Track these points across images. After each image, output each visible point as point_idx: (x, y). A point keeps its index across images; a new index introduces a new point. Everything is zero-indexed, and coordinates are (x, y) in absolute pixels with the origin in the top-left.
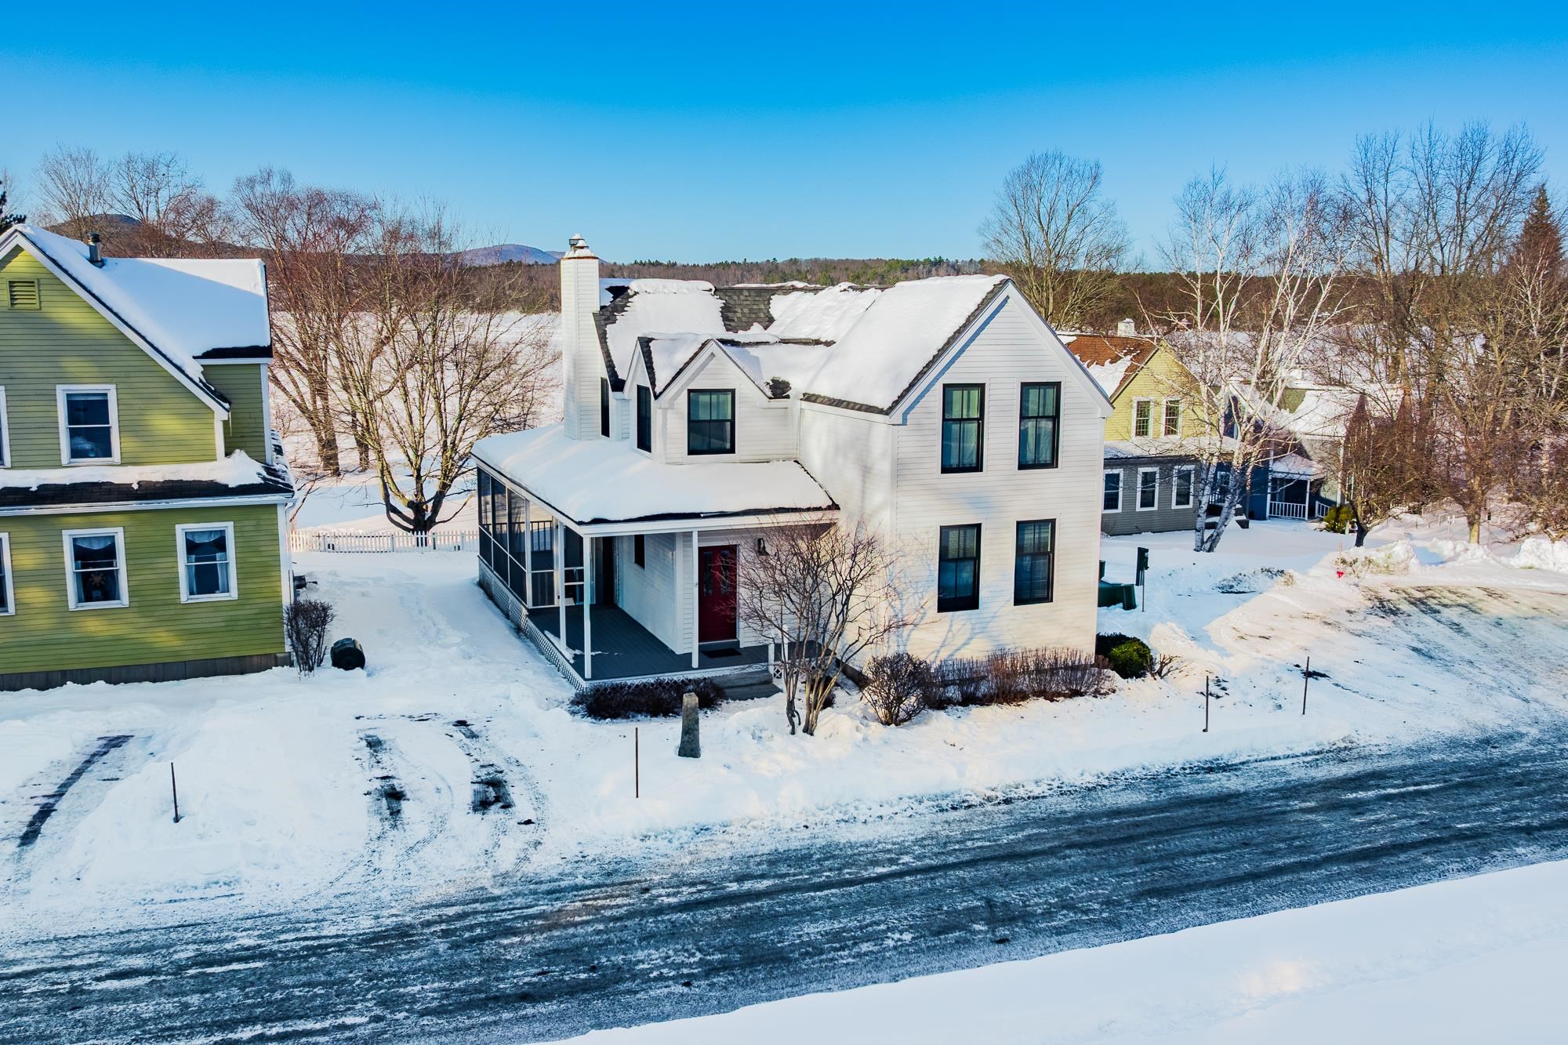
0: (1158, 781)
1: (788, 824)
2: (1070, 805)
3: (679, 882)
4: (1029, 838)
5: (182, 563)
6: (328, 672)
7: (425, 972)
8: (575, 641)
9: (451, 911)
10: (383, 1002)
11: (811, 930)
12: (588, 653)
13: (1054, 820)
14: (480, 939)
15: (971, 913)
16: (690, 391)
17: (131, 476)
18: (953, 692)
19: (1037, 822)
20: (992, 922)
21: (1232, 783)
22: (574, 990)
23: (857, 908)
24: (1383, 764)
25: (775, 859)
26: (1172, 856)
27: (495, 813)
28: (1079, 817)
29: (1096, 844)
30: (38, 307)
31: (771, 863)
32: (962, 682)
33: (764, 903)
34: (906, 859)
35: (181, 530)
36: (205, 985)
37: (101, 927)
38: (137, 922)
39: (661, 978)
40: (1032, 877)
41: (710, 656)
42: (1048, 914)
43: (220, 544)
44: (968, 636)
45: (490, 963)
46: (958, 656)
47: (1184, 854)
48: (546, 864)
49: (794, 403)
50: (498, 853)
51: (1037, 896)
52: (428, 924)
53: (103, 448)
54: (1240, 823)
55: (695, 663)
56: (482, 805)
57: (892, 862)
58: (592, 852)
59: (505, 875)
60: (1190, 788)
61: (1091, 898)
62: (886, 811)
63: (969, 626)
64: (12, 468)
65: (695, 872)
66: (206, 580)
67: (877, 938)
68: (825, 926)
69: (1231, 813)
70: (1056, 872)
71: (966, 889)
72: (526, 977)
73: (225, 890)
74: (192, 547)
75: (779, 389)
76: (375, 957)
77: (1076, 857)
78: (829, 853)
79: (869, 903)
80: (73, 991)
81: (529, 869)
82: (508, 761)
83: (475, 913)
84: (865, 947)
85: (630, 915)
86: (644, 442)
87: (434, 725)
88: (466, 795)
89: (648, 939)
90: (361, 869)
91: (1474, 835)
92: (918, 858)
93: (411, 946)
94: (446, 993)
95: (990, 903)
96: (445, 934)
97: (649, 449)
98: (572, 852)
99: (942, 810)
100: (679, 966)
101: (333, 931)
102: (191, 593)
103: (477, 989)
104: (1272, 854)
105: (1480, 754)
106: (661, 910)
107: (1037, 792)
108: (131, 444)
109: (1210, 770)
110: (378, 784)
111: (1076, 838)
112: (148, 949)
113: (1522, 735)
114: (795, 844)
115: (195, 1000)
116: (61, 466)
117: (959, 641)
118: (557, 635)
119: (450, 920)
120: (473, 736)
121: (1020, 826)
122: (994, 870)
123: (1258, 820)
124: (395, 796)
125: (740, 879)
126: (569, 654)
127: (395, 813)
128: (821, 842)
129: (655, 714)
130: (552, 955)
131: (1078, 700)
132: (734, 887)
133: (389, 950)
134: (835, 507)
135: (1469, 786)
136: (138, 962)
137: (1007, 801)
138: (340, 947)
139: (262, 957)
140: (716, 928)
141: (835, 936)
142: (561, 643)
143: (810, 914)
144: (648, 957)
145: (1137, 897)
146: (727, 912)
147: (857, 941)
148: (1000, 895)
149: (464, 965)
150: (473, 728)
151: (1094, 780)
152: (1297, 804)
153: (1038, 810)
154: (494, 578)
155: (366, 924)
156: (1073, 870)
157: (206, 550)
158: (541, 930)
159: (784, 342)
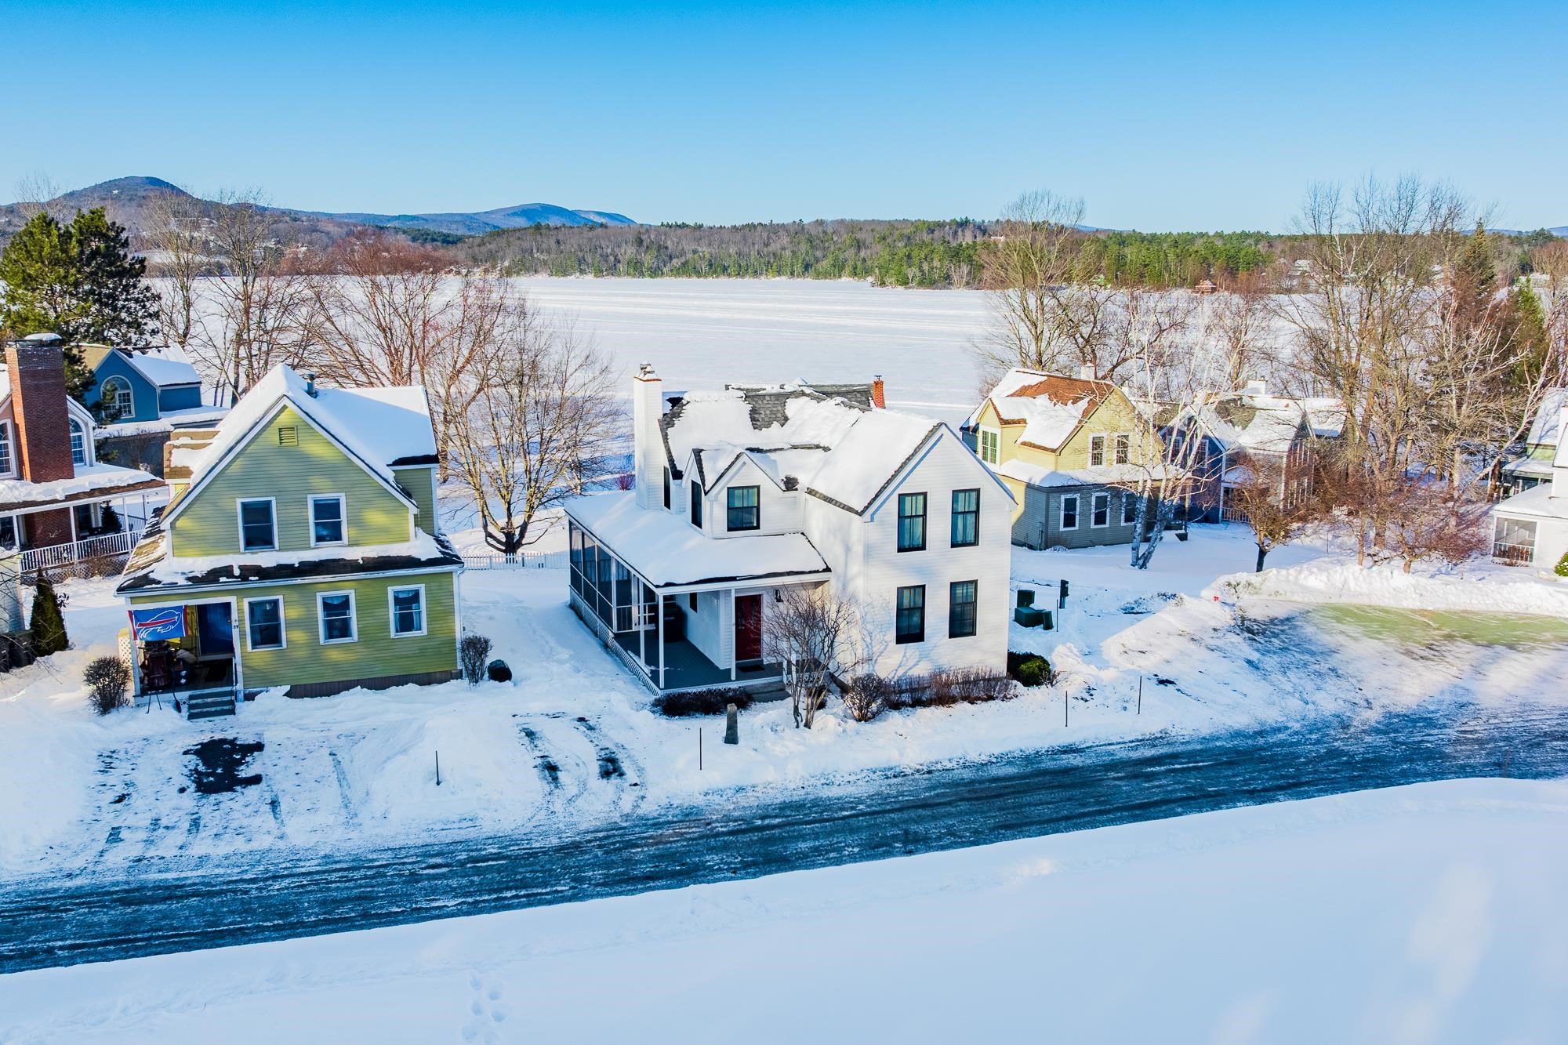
0: (1028, 759)
1: (792, 786)
2: (967, 775)
3: (727, 819)
4: (937, 795)
5: (392, 612)
6: (488, 685)
7: (593, 866)
8: (652, 660)
9: (601, 835)
10: (574, 880)
11: (803, 846)
12: (662, 669)
13: (955, 784)
14: (619, 849)
15: (895, 838)
16: (728, 488)
17: (356, 554)
18: (906, 697)
19: (944, 785)
20: (905, 842)
21: (1076, 760)
22: (673, 875)
23: (829, 834)
24: (1181, 748)
25: (784, 807)
26: (1022, 806)
27: (614, 780)
28: (972, 782)
29: (977, 799)
30: (296, 444)
31: (781, 809)
32: (912, 690)
33: (777, 831)
34: (861, 807)
35: (391, 590)
36: (478, 872)
37: (411, 843)
38: (430, 841)
39: (720, 869)
40: (934, 818)
41: (744, 671)
42: (939, 838)
43: (415, 597)
44: (917, 660)
45: (627, 862)
46: (910, 673)
47: (1029, 805)
48: (649, 809)
49: (800, 494)
50: (621, 803)
51: (933, 829)
52: (589, 841)
53: (337, 537)
54: (1072, 786)
55: (733, 677)
56: (606, 774)
57: (852, 808)
58: (676, 803)
59: (627, 815)
60: (1048, 764)
61: (966, 830)
62: (852, 778)
63: (917, 653)
64: (280, 550)
65: (736, 814)
66: (406, 623)
67: (839, 850)
68: (810, 844)
69: (1067, 780)
70: (949, 815)
71: (894, 824)
72: (648, 868)
73: (470, 824)
74: (397, 601)
75: (790, 484)
76: (565, 858)
77: (964, 806)
78: (816, 803)
79: (837, 831)
80: (412, 874)
81: (640, 812)
82: (617, 745)
83: (614, 836)
84: (832, 855)
85: (701, 837)
86: (697, 520)
87: (565, 720)
88: (595, 768)
89: (711, 850)
90: (544, 812)
91: (1217, 794)
92: (868, 806)
93: (583, 853)
94: (607, 876)
95: (906, 832)
96: (600, 846)
97: (700, 525)
98: (664, 802)
99: (887, 778)
100: (729, 863)
101: (537, 845)
102: (397, 631)
103: (622, 874)
104: (1084, 805)
105: (1250, 742)
106: (718, 834)
107: (949, 766)
108: (354, 532)
109: (1065, 752)
110: (540, 761)
111: (967, 795)
112: (439, 854)
113: (1287, 728)
114: (795, 798)
115: (476, 878)
116: (310, 548)
117: (911, 663)
118: (638, 654)
119: (600, 839)
120: (591, 728)
121: (934, 788)
122: (912, 814)
123: (1083, 785)
124: (552, 768)
125: (763, 818)
126: (647, 669)
127: (555, 779)
128: (811, 797)
129: (707, 713)
130: (660, 857)
131: (991, 703)
132: (759, 822)
133: (571, 855)
134: (828, 570)
135: (1230, 764)
136: (439, 860)
137: (929, 772)
138: (544, 853)
139: (504, 858)
140: (749, 845)
141: (816, 849)
142: (641, 662)
143: (803, 837)
144: (712, 859)
145: (992, 830)
146: (755, 836)
147: (827, 852)
148: (913, 827)
149: (613, 862)
150: (591, 723)
151: (987, 759)
152: (1112, 774)
153: (947, 778)
154: (584, 606)
155: (555, 841)
156: (960, 813)
157: (406, 603)
158: (652, 845)
159: (794, 447)
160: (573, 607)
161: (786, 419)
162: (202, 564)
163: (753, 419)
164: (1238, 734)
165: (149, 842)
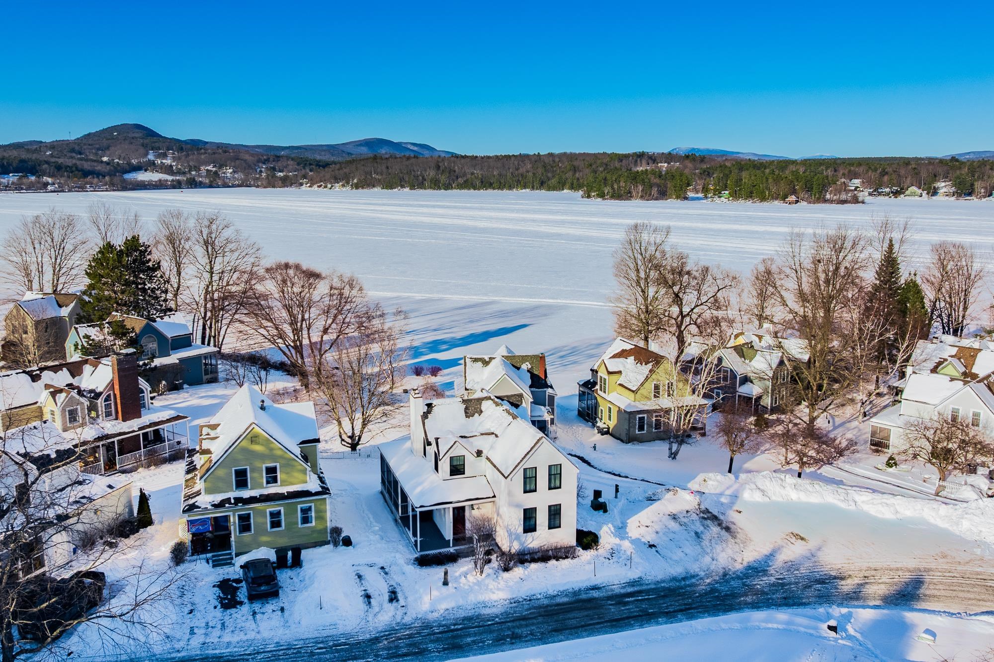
0: (576, 593)
1: (469, 608)
2: (546, 602)
3: (440, 626)
4: (530, 613)
5: (299, 515)
6: (341, 549)
7: (383, 649)
8: (415, 535)
9: (387, 633)
10: (375, 656)
11: (469, 640)
12: (419, 540)
13: (540, 607)
14: (394, 641)
15: (508, 636)
16: (451, 457)
17: (284, 490)
18: (528, 557)
19: (535, 608)
20: (512, 638)
21: (595, 594)
22: (415, 654)
23: (481, 634)
24: (644, 587)
25: (465, 619)
26: (565, 619)
27: (395, 604)
28: (547, 606)
29: (547, 616)
30: (259, 443)
31: (463, 620)
32: (530, 554)
33: (459, 632)
34: (497, 619)
35: (299, 507)
36: (337, 651)
37: (310, 636)
38: (318, 635)
39: (434, 651)
40: (527, 626)
41: (457, 541)
42: (526, 636)
43: (310, 509)
44: (531, 541)
45: (397, 647)
46: (529, 546)
47: (569, 619)
48: (408, 619)
49: (483, 459)
50: (396, 616)
51: (525, 631)
52: (382, 637)
53: (274, 480)
54: (589, 609)
55: (451, 545)
56: (391, 600)
57: (493, 620)
58: (419, 616)
59: (398, 623)
60: (584, 596)
61: (539, 632)
62: (495, 604)
63: (532, 537)
64: (251, 490)
65: (444, 623)
66: (306, 520)
67: (483, 642)
68: (472, 639)
69: (589, 605)
70: (533, 624)
71: (509, 629)
72: (405, 650)
73: (334, 627)
74: (302, 510)
75: (479, 453)
76: (372, 645)
77: (540, 619)
78: (478, 616)
79: (485, 633)
80: (311, 652)
81: (404, 621)
82: (397, 583)
83: (392, 634)
84: (480, 644)
85: (428, 635)
86: (437, 469)
87: (375, 568)
88: (386, 597)
89: (432, 641)
90: (364, 621)
91: (652, 614)
92: (500, 619)
93: (379, 642)
94: (388, 654)
95: (513, 633)
96: (386, 639)
97: (438, 471)
98: (414, 616)
99: (511, 603)
100: (437, 648)
101: (361, 638)
102: (302, 524)
103: (394, 653)
104: (592, 619)
105: (677, 584)
106: (435, 633)
107: (539, 597)
108: (283, 479)
109: (593, 589)
110: (363, 592)
111: (543, 613)
112: (322, 642)
113: (698, 575)
114: (470, 614)
115: (336, 655)
116: (264, 488)
117: (528, 542)
118: (409, 530)
119: (387, 635)
120: (386, 573)
121: (530, 609)
122: (517, 623)
123: (595, 608)
124: (368, 597)
125: (455, 625)
126: (413, 540)
127: (370, 603)
128: (477, 614)
129: (438, 565)
130: (410, 645)
131: (566, 560)
132: (453, 627)
133: (374, 643)
134: (494, 496)
135: (665, 596)
136: (321, 645)
137: (530, 600)
138: (364, 642)
139: (347, 645)
140: (447, 639)
141: (474, 642)
142: (410, 534)
143: (469, 635)
144: (431, 646)
145: (549, 632)
146: (450, 634)
147: (479, 643)
148: (517, 631)
149: (391, 647)
150: (386, 570)
151: (555, 592)
152: (610, 602)
153: (537, 603)
154: (385, 493)
155: (368, 636)
156: (538, 623)
157: (306, 511)
158: (408, 638)
159: (482, 434)
160: (382, 493)
161: (481, 412)
162: (218, 498)
163: (466, 412)
164: (674, 579)
165: (206, 634)
